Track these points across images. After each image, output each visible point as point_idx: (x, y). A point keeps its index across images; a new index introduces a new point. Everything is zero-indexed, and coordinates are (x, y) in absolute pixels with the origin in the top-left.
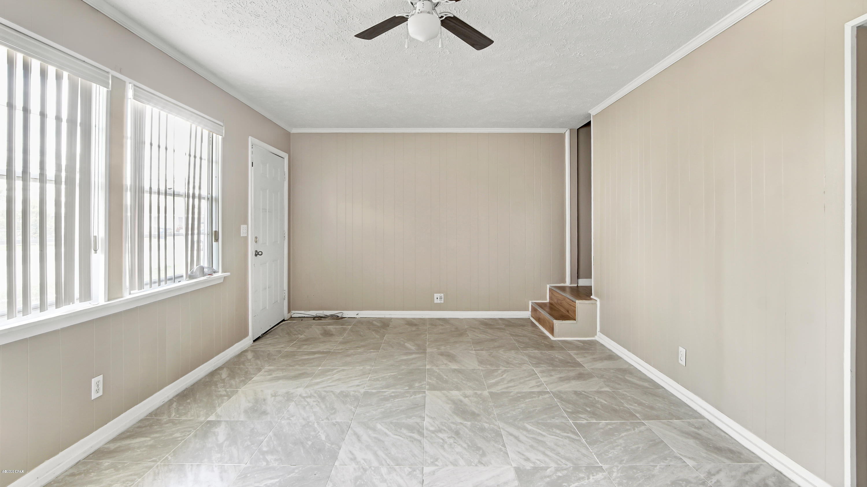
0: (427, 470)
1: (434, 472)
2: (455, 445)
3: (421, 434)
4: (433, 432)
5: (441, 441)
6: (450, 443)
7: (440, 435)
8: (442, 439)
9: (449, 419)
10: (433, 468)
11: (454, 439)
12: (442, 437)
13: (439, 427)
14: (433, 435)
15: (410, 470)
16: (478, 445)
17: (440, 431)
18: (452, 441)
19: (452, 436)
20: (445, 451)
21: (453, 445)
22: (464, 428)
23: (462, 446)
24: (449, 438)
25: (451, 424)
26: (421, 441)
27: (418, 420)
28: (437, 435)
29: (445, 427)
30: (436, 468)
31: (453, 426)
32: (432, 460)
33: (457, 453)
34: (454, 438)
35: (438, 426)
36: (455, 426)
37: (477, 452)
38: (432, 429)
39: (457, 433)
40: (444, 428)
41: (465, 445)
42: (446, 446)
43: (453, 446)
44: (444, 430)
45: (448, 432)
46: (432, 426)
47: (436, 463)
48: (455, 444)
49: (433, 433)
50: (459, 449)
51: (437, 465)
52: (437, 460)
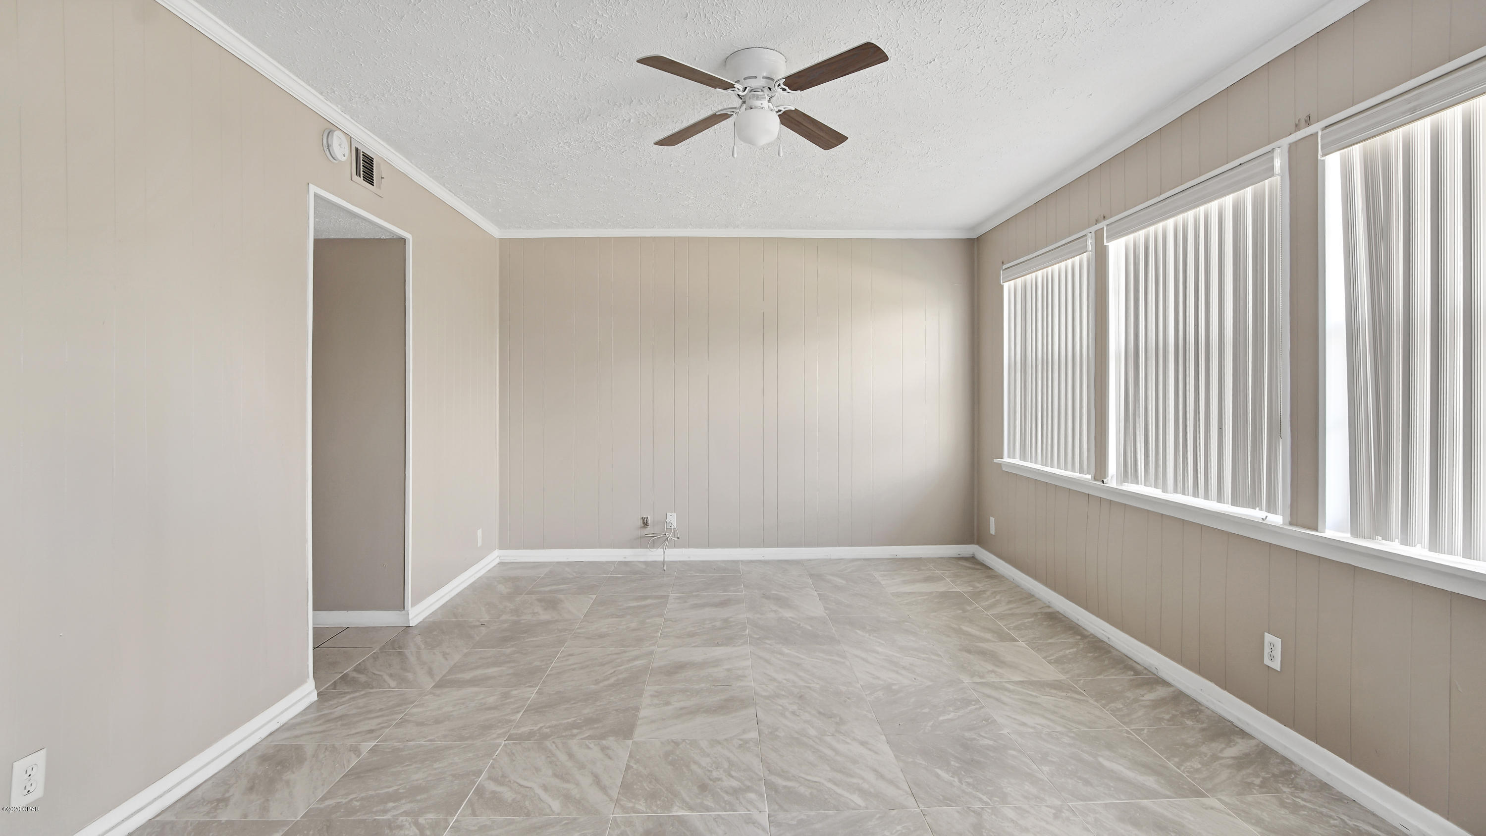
0: (754, 735)
1: (743, 732)
2: (711, 767)
3: (769, 785)
4: (748, 789)
5: (733, 773)
6: (719, 771)
7: (735, 784)
8: (732, 777)
9: (717, 822)
10: (746, 736)
11: (711, 777)
12: (732, 779)
13: (737, 798)
14: (748, 783)
15: (777, 733)
16: (672, 767)
17: (735, 792)
18: (715, 774)
19: (714, 782)
20: (728, 758)
21: (713, 767)
22: (687, 799)
23: (700, 765)
24: (719, 779)
25: (713, 806)
26: (768, 772)
27: (781, 816)
28: (740, 784)
29: (726, 799)
30: (742, 737)
31: (709, 802)
32: (748, 745)
33: (708, 755)
34: (711, 780)
35: (740, 802)
36: (706, 802)
37: (676, 758)
38: (752, 796)
39: (703, 788)
40: (727, 797)
41: (694, 767)
42: (726, 765)
43: (714, 765)
44: (727, 793)
45: (721, 789)
46: (751, 802)
47: (741, 742)
48: (710, 769)
49: (749, 787)
50: (705, 761)
51: (741, 740)
52: (740, 746)
